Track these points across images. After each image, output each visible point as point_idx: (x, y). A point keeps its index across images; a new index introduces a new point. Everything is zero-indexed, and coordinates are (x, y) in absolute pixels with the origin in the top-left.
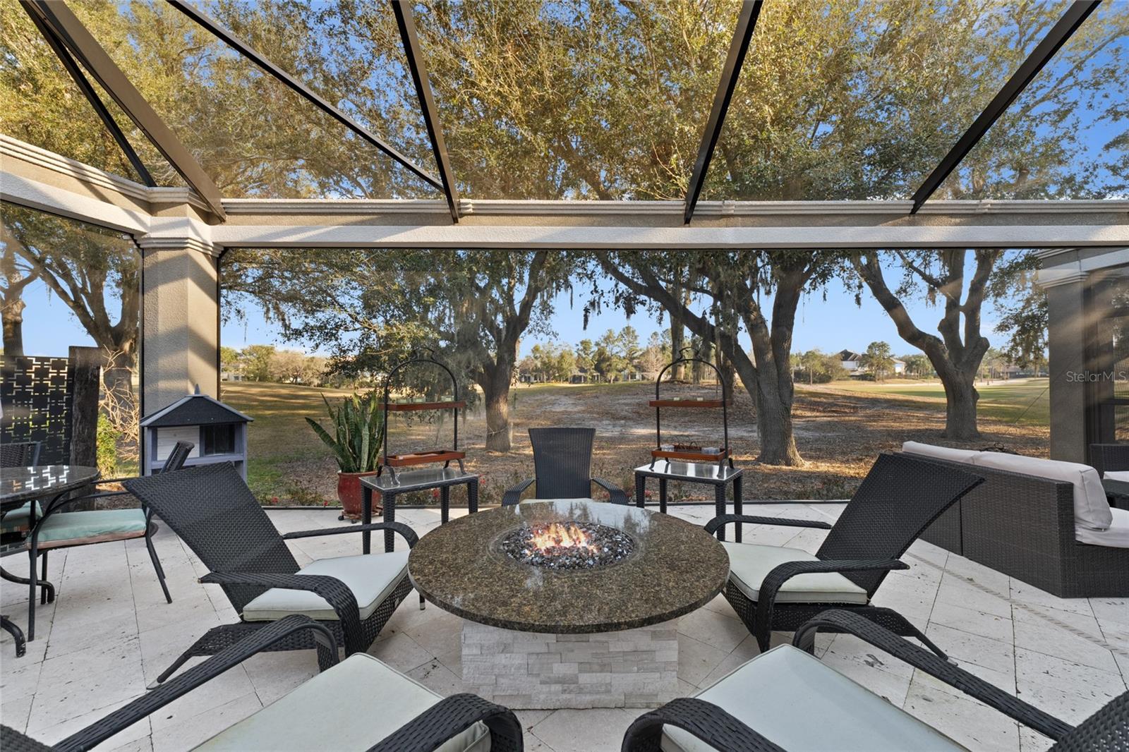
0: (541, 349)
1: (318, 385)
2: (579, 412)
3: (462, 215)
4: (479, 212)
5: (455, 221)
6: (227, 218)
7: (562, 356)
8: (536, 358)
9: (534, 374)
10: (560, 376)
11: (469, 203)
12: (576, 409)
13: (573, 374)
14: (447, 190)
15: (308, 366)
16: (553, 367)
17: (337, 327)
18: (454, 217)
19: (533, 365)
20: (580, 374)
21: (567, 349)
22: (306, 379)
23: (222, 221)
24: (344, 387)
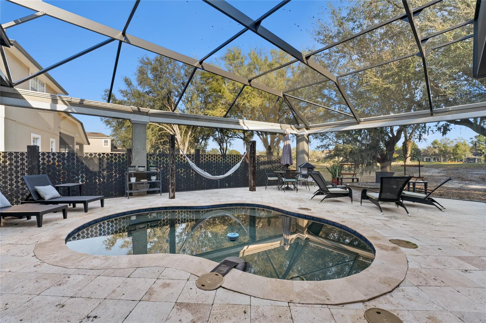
0: (439, 142)
1: (317, 161)
2: (440, 176)
3: (360, 122)
4: (365, 121)
5: (359, 123)
6: (310, 128)
7: (457, 146)
8: (435, 148)
9: (433, 157)
10: (455, 158)
11: (362, 119)
12: (439, 175)
13: (467, 157)
14: (355, 117)
15: (313, 154)
16: (449, 153)
17: (329, 145)
18: (358, 123)
19: (432, 152)
20: (474, 157)
21: (462, 141)
22: (312, 159)
23: (309, 129)
24: (327, 163)
